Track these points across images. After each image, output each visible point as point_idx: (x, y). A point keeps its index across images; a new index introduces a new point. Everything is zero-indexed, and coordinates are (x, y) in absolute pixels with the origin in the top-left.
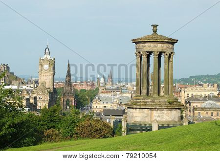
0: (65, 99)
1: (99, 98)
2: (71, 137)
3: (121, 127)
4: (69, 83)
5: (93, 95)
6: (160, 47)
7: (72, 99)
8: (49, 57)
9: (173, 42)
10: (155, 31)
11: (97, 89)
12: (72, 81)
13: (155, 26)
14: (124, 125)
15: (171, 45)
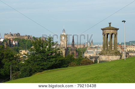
0: (72, 52)
1: (87, 52)
2: (79, 65)
3: (97, 62)
4: (73, 45)
5: (84, 50)
6: (112, 31)
7: (75, 52)
8: (65, 34)
9: (117, 29)
10: (110, 25)
11: (86, 48)
12: (75, 44)
13: (110, 23)
14: (98, 61)
15: (116, 31)
